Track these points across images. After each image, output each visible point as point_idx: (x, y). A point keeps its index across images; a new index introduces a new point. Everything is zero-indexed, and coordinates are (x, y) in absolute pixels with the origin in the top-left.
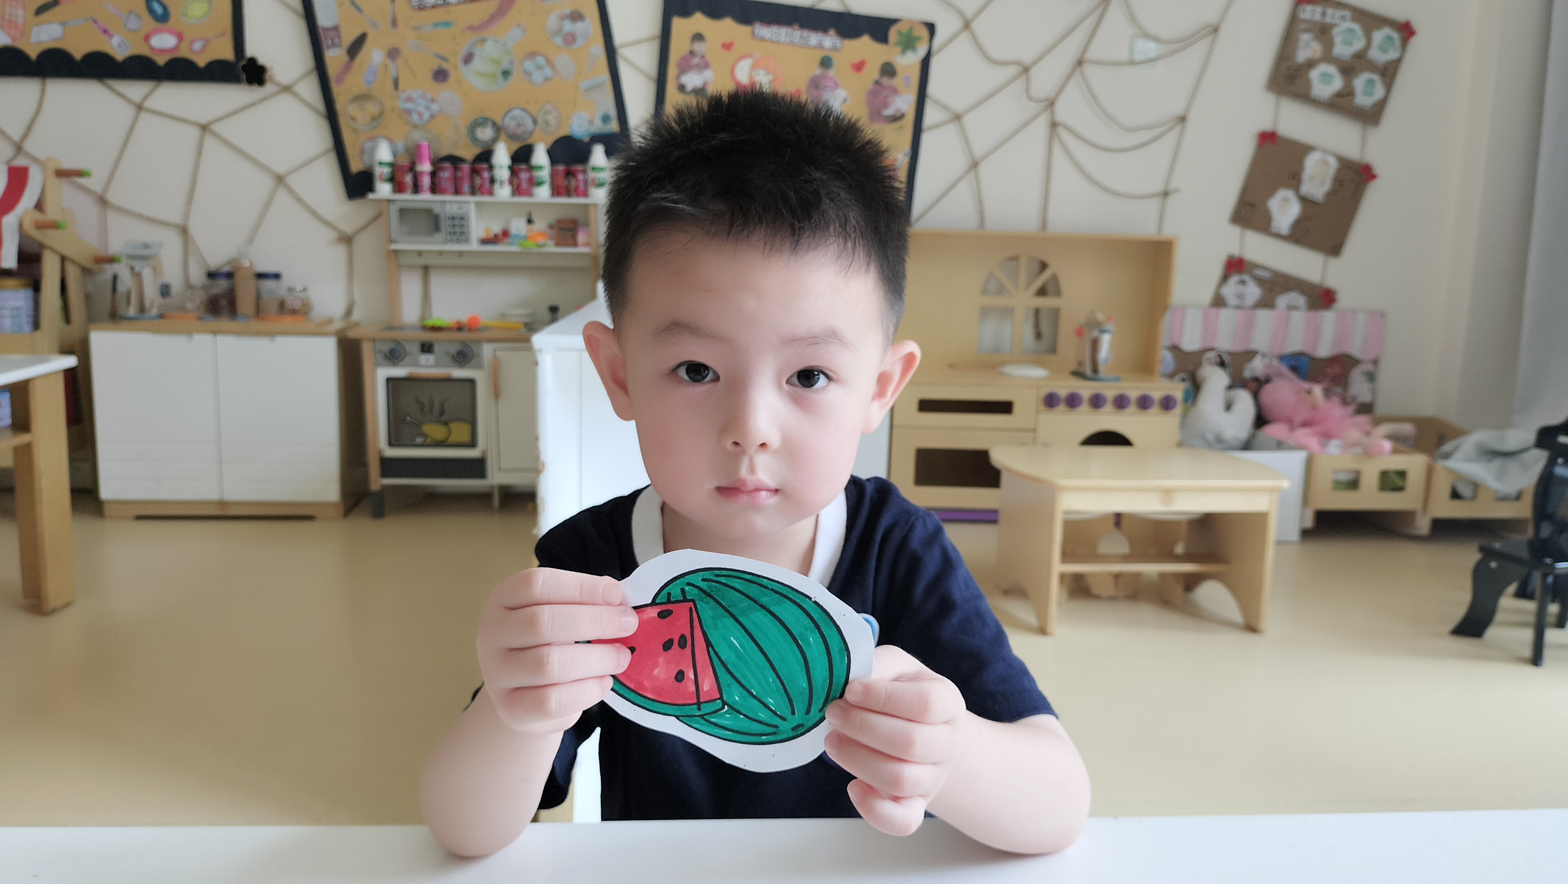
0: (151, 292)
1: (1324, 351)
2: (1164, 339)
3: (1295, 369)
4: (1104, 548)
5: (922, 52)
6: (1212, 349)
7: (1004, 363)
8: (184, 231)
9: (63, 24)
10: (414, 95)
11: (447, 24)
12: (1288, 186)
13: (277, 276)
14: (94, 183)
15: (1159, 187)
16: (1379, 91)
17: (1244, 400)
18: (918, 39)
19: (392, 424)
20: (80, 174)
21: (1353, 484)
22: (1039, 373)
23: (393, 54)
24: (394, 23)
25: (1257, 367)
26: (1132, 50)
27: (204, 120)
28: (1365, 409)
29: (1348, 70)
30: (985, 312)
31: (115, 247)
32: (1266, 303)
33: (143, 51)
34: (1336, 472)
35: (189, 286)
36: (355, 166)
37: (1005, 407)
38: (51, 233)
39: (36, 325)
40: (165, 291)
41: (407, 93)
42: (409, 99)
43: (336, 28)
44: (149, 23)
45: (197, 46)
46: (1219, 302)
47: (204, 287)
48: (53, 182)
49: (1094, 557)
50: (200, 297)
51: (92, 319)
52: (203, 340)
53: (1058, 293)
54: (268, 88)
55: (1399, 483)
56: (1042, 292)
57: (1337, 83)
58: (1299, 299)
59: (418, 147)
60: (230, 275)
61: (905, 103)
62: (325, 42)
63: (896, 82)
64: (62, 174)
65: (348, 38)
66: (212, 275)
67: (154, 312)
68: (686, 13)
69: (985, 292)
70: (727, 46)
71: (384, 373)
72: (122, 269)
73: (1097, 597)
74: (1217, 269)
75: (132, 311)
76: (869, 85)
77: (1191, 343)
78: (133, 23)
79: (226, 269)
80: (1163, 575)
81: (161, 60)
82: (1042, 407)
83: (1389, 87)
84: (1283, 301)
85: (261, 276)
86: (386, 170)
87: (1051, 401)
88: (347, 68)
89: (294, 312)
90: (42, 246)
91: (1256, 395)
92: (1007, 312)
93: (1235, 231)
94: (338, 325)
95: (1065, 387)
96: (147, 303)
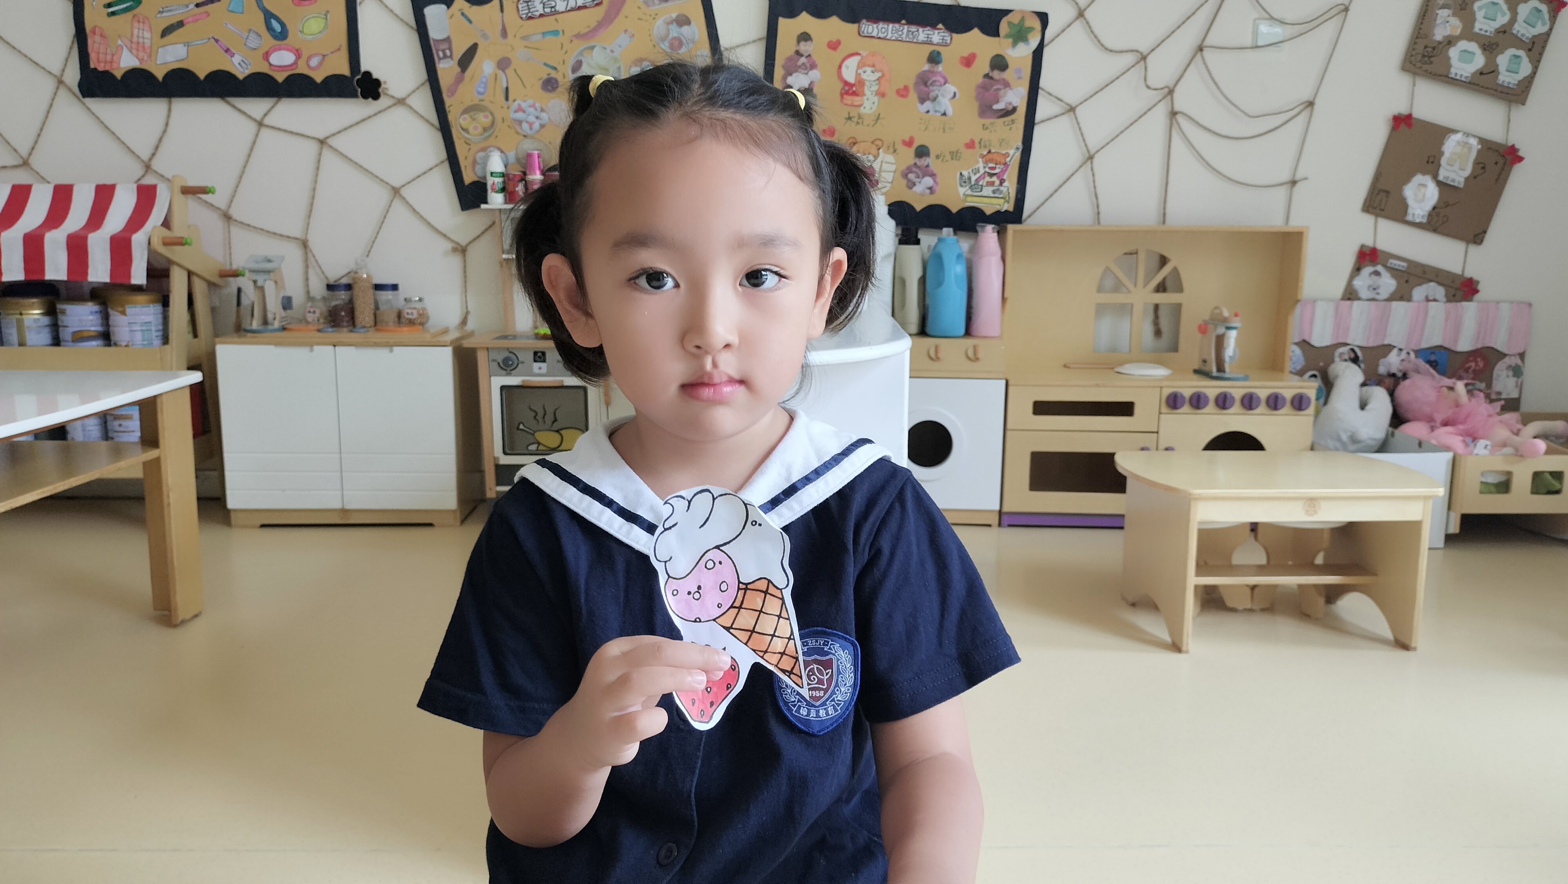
0: (273, 305)
1: (1464, 345)
2: (1294, 335)
3: (1433, 364)
4: (1238, 559)
5: (1034, 43)
6: (1346, 344)
7: (1121, 364)
8: (305, 244)
9: (187, 44)
10: (524, 105)
11: (555, 33)
12: (1424, 173)
13: (395, 287)
14: (218, 199)
15: (1286, 176)
16: (1526, 68)
17: (1380, 398)
18: (1031, 29)
19: (506, 433)
20: (204, 190)
21: (1504, 486)
22: (1161, 372)
23: (503, 64)
24: (504, 33)
25: (1393, 362)
26: (1255, 33)
27: (321, 136)
28: (1512, 405)
29: (1490, 47)
30: (1101, 310)
31: (238, 262)
32: (1402, 295)
33: (264, 68)
34: (1483, 474)
35: (309, 298)
36: (468, 178)
37: (1125, 409)
38: (178, 248)
39: (165, 339)
40: (287, 303)
41: (516, 103)
42: (520, 109)
43: (448, 40)
44: (269, 41)
45: (314, 62)
46: (1350, 295)
47: (324, 299)
48: (179, 198)
49: (1230, 569)
50: (321, 309)
51: (218, 333)
52: (324, 352)
53: (1180, 289)
54: (383, 102)
55: (1556, 485)
56: (1161, 288)
57: (1479, 61)
58: (1439, 291)
59: (529, 156)
60: (349, 287)
61: (1017, 96)
62: (437, 54)
63: (1007, 75)
64: (187, 191)
65: (459, 50)
66: (331, 287)
67: (277, 324)
68: (792, 14)
69: (1100, 290)
70: (834, 46)
71: (499, 381)
72: (245, 283)
73: (1233, 610)
74: (1349, 260)
75: (255, 325)
76: (980, 79)
77: (1321, 338)
78: (253, 42)
79: (344, 281)
80: (1300, 586)
81: (280, 77)
82: (1164, 409)
83: (1536, 64)
84: (1419, 293)
85: (379, 287)
86: (499, 180)
87: (1174, 402)
88: (459, 80)
89: (411, 322)
90: (170, 262)
91: (1391, 394)
92: (1125, 309)
93: (1369, 220)
94: (454, 335)
95: (1188, 387)
96: (270, 316)
